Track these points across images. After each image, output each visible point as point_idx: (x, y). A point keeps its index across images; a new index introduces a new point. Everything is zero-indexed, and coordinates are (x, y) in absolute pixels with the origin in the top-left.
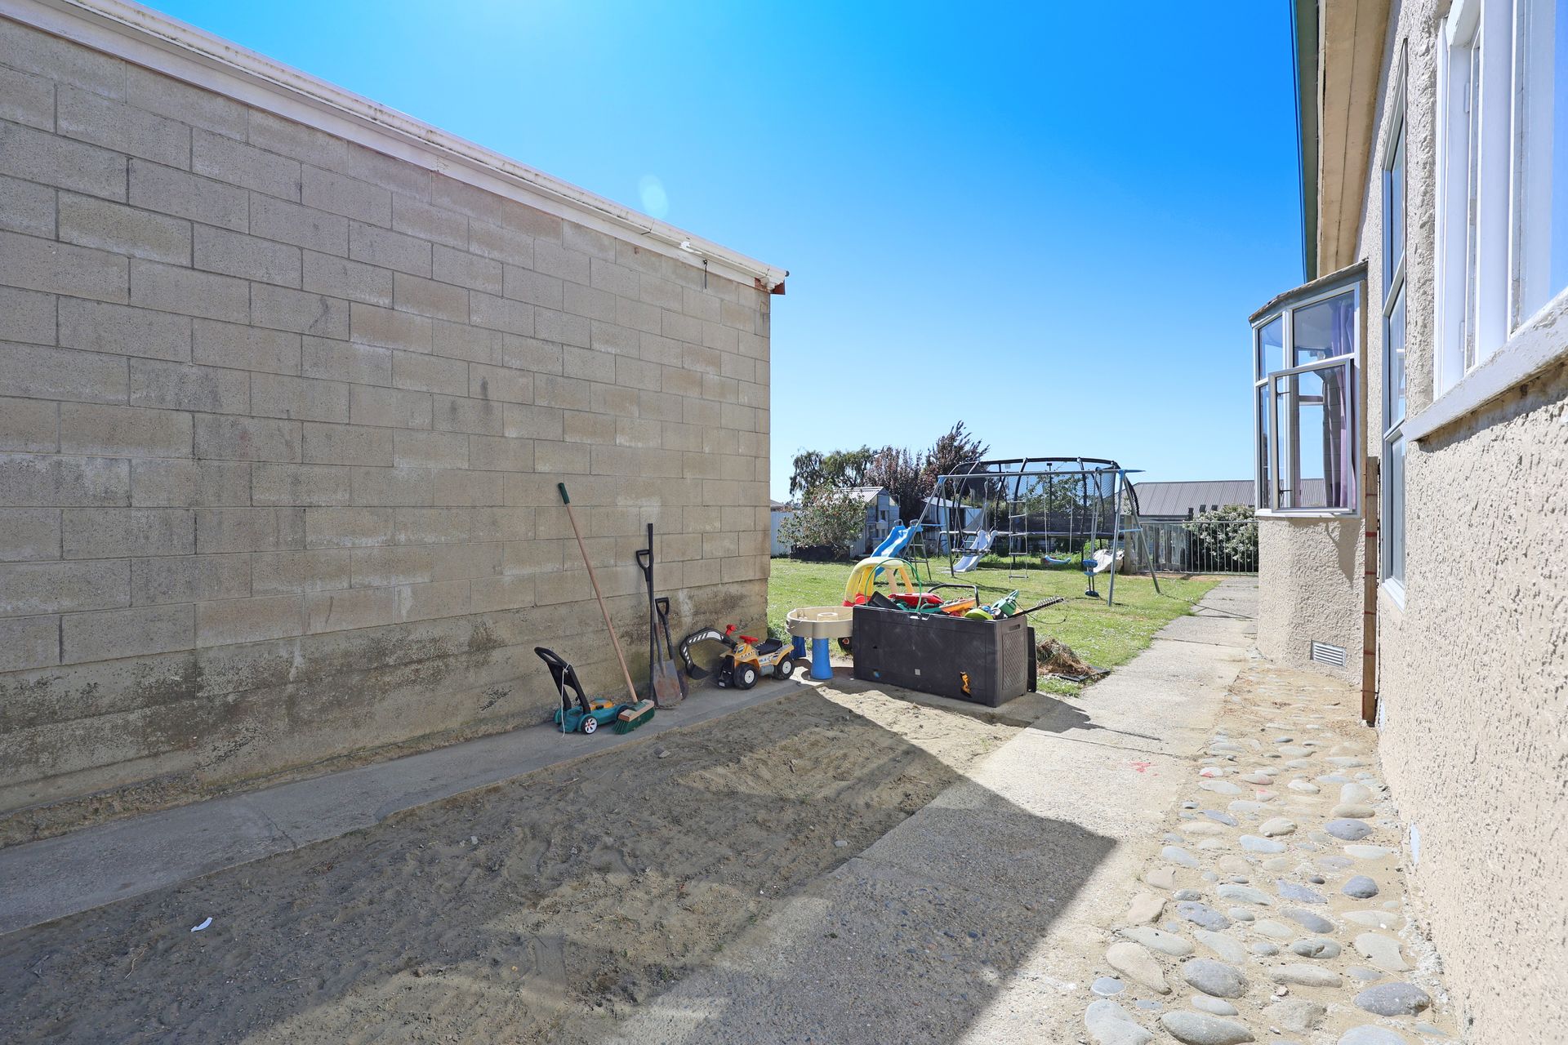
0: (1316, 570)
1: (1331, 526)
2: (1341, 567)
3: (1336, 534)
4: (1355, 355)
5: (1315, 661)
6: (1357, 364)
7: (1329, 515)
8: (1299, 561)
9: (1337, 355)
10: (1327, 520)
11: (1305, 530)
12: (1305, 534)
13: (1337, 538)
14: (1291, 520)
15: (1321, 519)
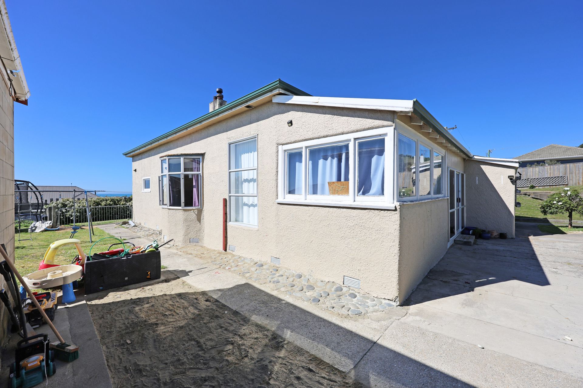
0: (191, 221)
1: (195, 211)
2: (197, 220)
3: (196, 213)
4: (201, 172)
5: (191, 243)
6: (201, 175)
7: (195, 208)
8: (186, 220)
9: (195, 171)
10: (194, 210)
11: (188, 212)
12: (187, 213)
13: (196, 214)
14: (184, 210)
15: (192, 209)
